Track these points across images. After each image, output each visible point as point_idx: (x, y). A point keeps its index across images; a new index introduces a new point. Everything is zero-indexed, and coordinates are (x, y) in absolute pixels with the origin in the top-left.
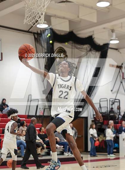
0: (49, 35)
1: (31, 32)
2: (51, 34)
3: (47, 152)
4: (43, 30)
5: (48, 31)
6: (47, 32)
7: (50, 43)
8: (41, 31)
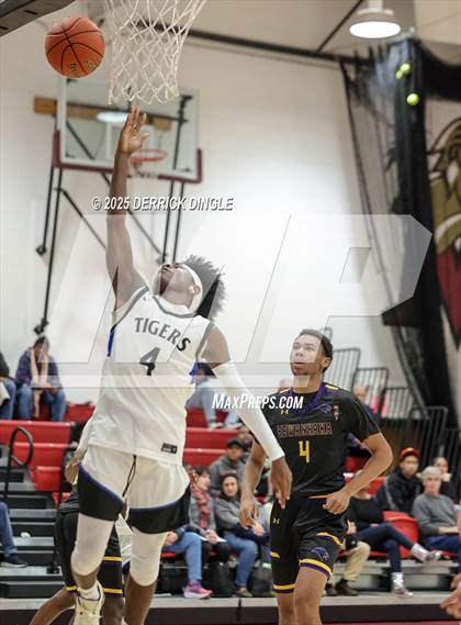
0: (405, 67)
1: (329, 57)
2: (411, 65)
3: (380, 577)
4: (380, 49)
5: (401, 52)
6: (394, 55)
7: (408, 104)
8: (371, 51)
